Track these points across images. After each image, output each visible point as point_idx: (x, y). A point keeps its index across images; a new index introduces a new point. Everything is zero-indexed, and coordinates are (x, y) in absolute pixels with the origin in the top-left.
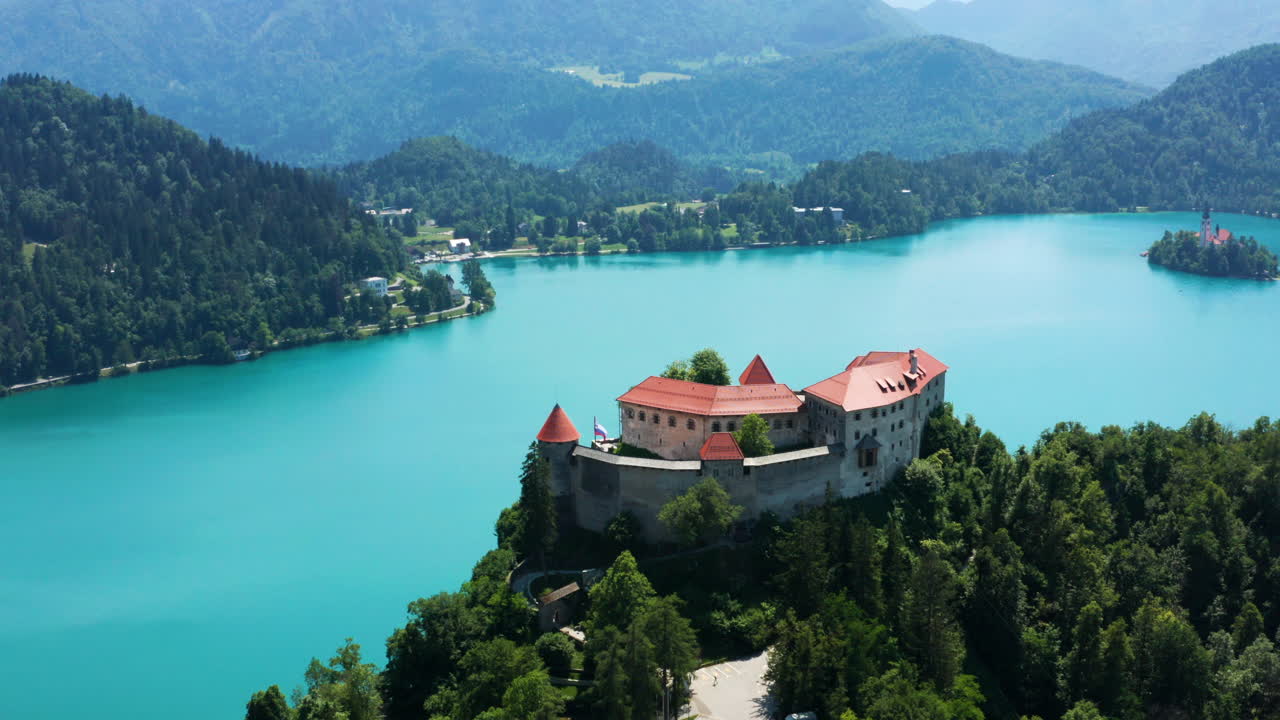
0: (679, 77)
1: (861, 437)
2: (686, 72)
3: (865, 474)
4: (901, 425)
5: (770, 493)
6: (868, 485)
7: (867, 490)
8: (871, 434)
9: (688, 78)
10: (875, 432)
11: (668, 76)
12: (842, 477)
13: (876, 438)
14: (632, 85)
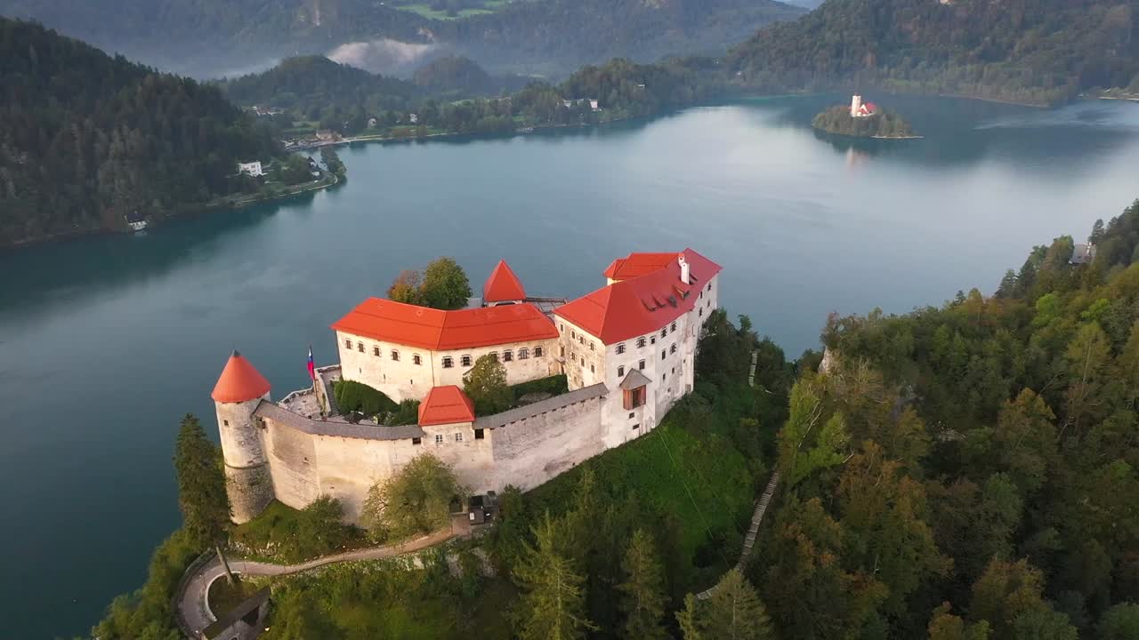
0: (485, 12)
1: (626, 372)
2: (490, 9)
3: (632, 416)
4: (673, 349)
5: (513, 456)
6: (636, 427)
7: (635, 434)
8: (638, 367)
9: (491, 12)
10: (642, 365)
11: (476, 12)
12: (603, 423)
13: (645, 372)
14: (452, 19)
